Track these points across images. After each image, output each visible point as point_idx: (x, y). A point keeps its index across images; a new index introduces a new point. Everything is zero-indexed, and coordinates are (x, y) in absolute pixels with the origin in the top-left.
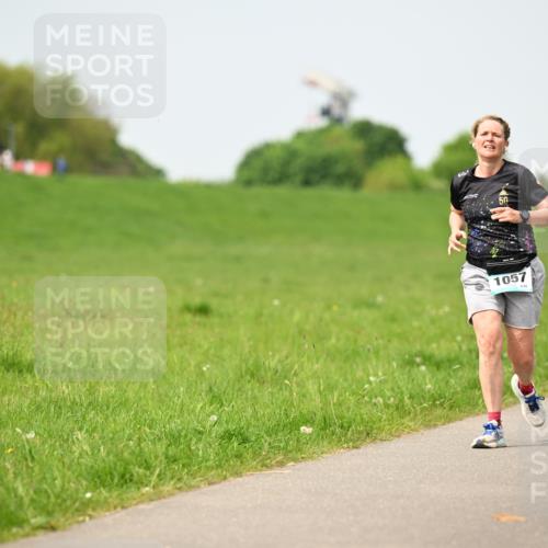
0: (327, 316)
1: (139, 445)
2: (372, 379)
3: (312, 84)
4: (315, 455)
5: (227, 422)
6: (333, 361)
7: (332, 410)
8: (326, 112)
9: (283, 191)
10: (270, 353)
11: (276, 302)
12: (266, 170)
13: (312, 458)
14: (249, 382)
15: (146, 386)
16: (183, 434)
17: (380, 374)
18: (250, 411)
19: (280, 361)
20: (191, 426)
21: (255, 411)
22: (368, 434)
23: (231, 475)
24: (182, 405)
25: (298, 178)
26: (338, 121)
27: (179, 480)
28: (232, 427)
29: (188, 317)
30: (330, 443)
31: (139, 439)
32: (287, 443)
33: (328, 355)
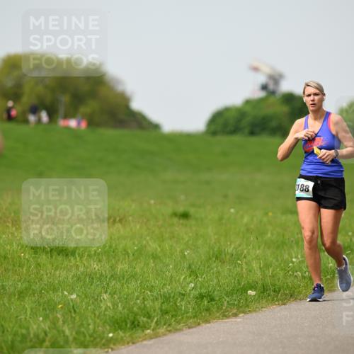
0: (265, 219)
1: (144, 303)
2: (294, 260)
3: (256, 69)
4: (257, 309)
5: (201, 288)
6: (269, 248)
7: (268, 280)
8: (264, 87)
9: (237, 139)
10: (229, 243)
11: (232, 210)
12: (225, 125)
13: (255, 311)
14: (215, 261)
15: (148, 264)
16: (172, 295)
17: (299, 257)
18: (215, 281)
19: (234, 248)
20: (177, 290)
21: (219, 281)
22: (291, 296)
23: (203, 322)
24: (172, 277)
25: (247, 131)
26: (273, 93)
27: (169, 325)
28: (203, 291)
29: (175, 220)
30: (266, 301)
31: (143, 298)
32: (239, 302)
33: (266, 244)
